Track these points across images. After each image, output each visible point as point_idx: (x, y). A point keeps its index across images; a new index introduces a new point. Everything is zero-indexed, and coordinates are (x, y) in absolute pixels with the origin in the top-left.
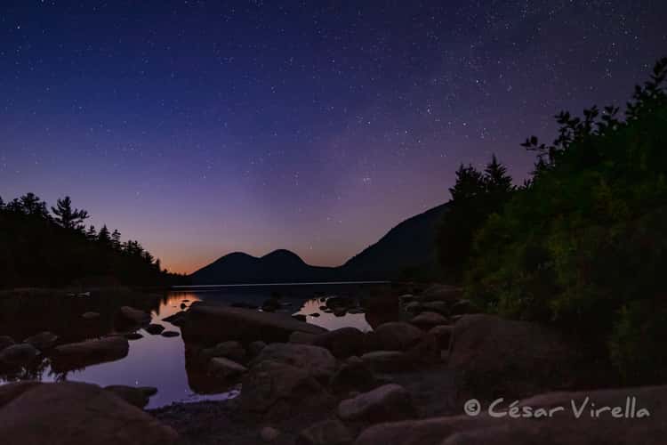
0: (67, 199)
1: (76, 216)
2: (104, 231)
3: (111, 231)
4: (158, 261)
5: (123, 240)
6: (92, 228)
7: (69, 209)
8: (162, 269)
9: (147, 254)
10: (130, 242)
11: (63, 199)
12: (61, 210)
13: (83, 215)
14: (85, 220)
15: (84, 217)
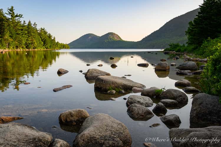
0: (12, 7)
1: (17, 16)
2: (29, 24)
3: (32, 23)
4: (54, 38)
5: (38, 28)
6: (24, 21)
7: (13, 13)
8: (56, 41)
9: (49, 34)
10: (41, 28)
11: (10, 8)
12: (10, 13)
13: (20, 16)
14: (21, 18)
15: (21, 17)
